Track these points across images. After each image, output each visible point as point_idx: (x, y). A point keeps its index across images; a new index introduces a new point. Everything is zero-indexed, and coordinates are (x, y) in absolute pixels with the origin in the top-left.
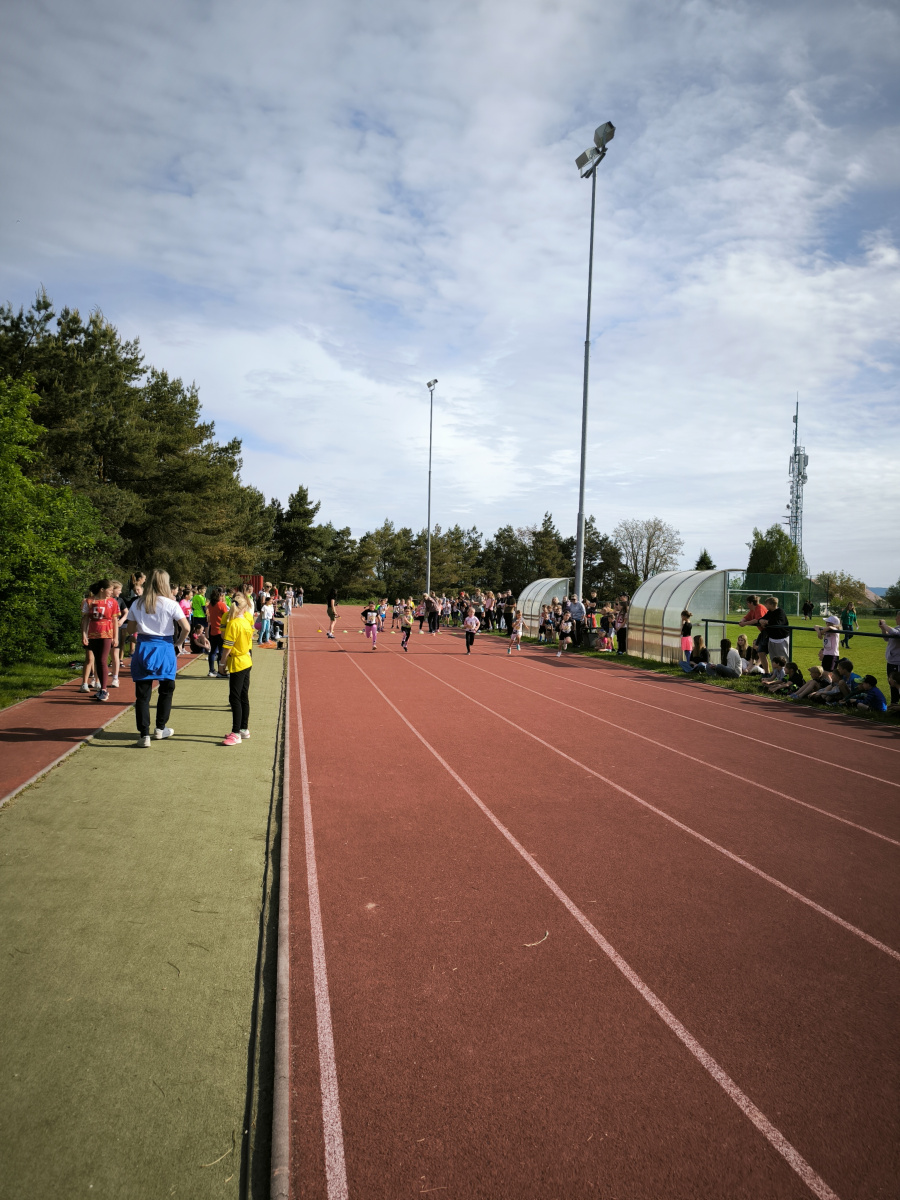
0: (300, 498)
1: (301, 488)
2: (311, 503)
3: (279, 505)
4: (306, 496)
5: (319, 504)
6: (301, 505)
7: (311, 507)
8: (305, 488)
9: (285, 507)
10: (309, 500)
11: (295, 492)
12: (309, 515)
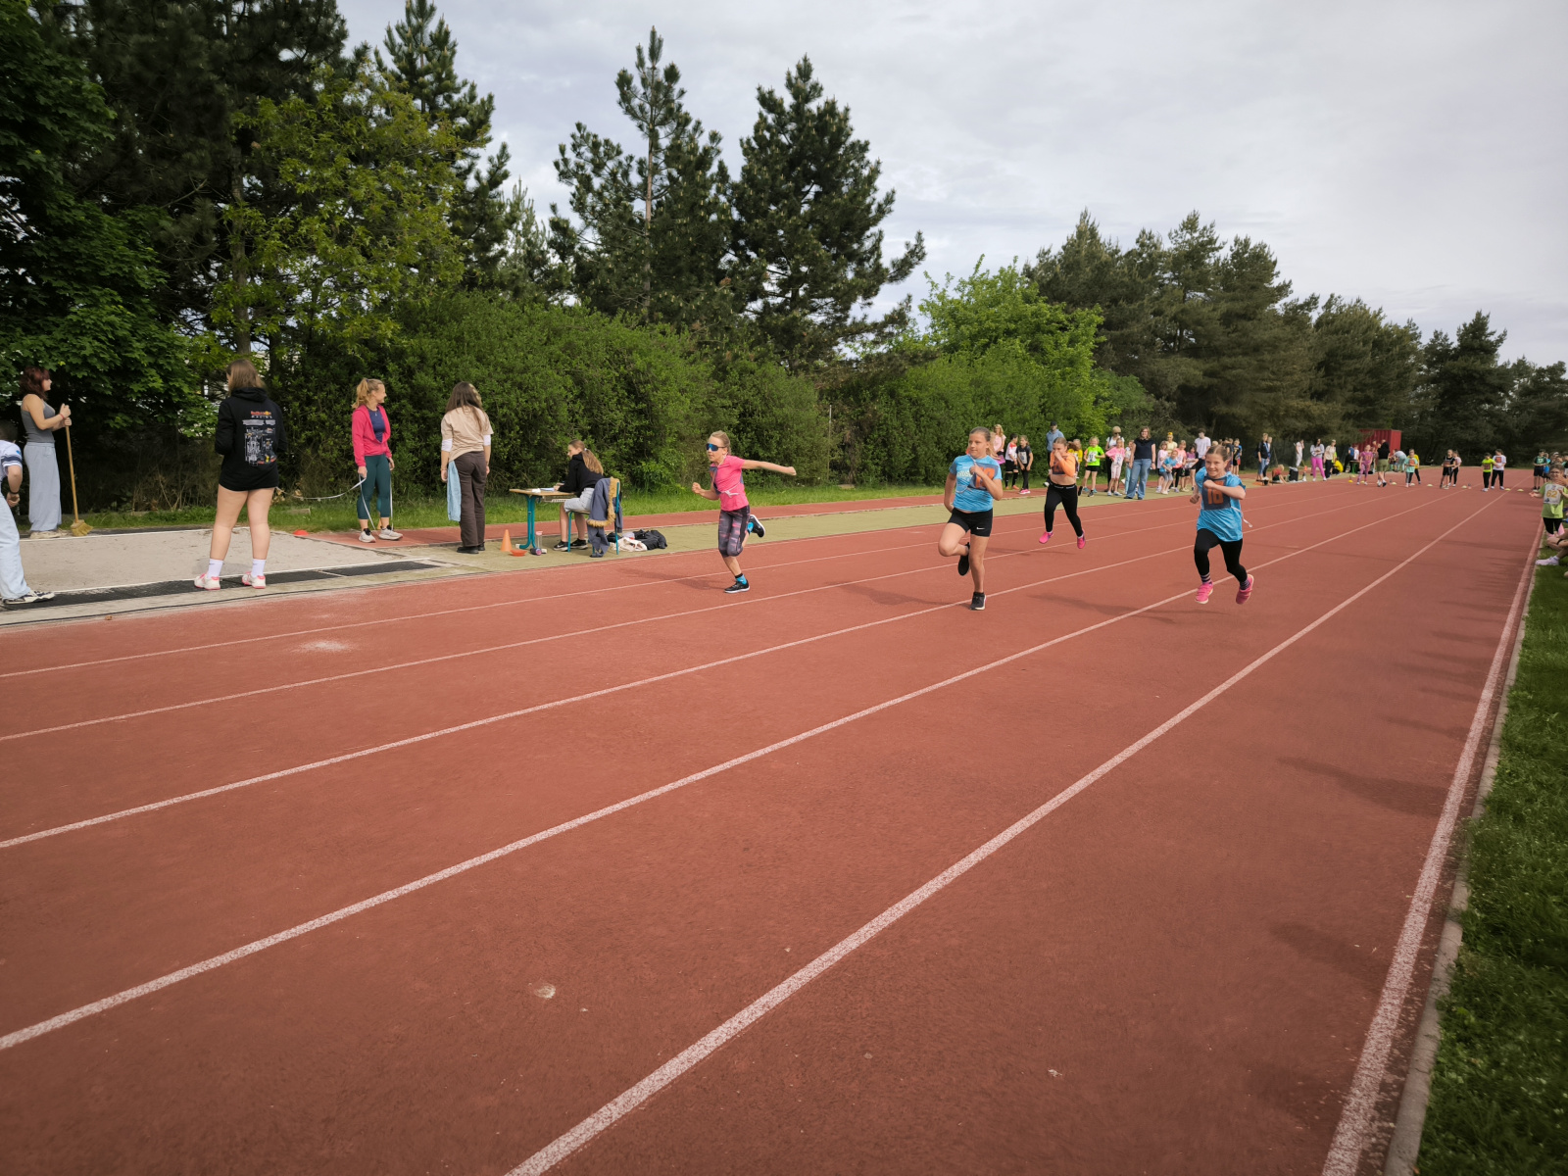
0: (1478, 327)
1: (1479, 314)
2: (1492, 334)
3: (1446, 339)
4: (1486, 324)
5: (1505, 334)
6: (1479, 338)
7: (1492, 338)
8: (1484, 314)
9: (1454, 342)
10: (1488, 331)
11: (1469, 319)
12: (1490, 350)
